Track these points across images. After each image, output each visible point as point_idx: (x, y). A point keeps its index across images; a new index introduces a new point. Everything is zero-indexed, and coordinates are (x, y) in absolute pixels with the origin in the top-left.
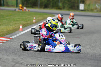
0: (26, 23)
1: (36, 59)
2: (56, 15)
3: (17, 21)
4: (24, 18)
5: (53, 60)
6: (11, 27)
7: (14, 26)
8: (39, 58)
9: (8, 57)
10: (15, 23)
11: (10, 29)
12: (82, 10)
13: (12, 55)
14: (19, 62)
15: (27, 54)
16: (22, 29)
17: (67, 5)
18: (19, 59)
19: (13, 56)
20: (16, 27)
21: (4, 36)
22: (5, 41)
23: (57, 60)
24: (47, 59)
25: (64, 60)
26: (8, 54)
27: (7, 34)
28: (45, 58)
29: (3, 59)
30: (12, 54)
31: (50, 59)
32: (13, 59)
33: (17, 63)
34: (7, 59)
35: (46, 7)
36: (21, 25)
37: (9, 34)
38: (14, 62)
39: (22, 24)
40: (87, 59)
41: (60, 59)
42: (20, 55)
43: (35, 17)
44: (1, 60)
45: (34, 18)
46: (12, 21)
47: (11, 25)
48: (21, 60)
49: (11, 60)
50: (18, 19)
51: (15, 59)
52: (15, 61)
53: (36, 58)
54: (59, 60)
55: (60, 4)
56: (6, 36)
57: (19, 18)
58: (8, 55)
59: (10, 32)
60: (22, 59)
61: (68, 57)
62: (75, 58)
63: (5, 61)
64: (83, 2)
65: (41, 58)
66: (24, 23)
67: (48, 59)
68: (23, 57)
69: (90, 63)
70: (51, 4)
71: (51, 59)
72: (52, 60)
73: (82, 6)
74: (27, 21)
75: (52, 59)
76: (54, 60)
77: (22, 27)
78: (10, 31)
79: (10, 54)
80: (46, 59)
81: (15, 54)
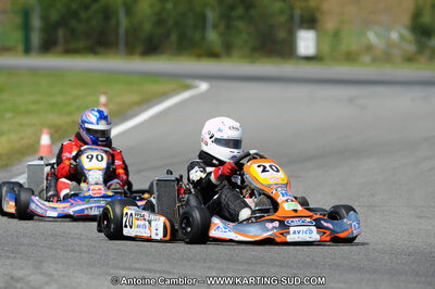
0: (69, 119)
2: (197, 82)
3: (28, 112)
4: (59, 99)
6: (4, 139)
7: (14, 137)
10: (21, 125)
12: (308, 59)
13: (8, 262)
15: (71, 254)
16: (50, 147)
17: (244, 36)
18: (36, 279)
19: (11, 265)
20: (22, 139)
28: (149, 271)
30: (8, 257)
31: (169, 273)
32: (12, 278)
35: (151, 48)
36: (45, 130)
39: (49, 127)
42: (41, 262)
43: (105, 93)
45: (103, 99)
46: (9, 115)
48: (47, 283)
49: (2, 285)
50: (33, 107)
51: (18, 280)
52: (19, 285)
55: (213, 36)
57: (36, 102)
60: (51, 275)
61: (248, 263)
62: (281, 266)
64: (310, 22)
65: (130, 269)
66: (61, 120)
68: (56, 270)
70: (174, 37)
73: (306, 42)
74: (70, 114)
77: (52, 137)
81: (22, 258)
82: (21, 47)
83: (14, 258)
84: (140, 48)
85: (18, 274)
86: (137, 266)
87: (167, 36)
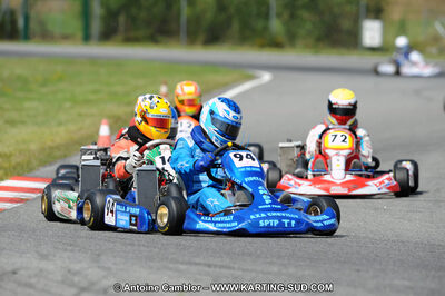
0: (128, 110)
1: (171, 269)
2: (258, 73)
3: (87, 102)
4: (119, 89)
5: (243, 270)
6: (62, 129)
7: (72, 127)
8: (182, 267)
9: (43, 264)
10: (80, 115)
11: (58, 140)
12: (373, 49)
13: (65, 255)
14: (93, 284)
15: (129, 247)
16: (109, 137)
17: (308, 26)
18: (94, 273)
19: (69, 258)
20: (81, 129)
21: (31, 170)
22: (34, 195)
23: (262, 272)
24: (218, 270)
25: (292, 270)
26: (45, 252)
27: (43, 164)
28: (209, 266)
29: (22, 272)
30: (66, 250)
32: (69, 271)
33: (83, 289)
34: (40, 273)
35: (214, 36)
36: (104, 121)
38: (72, 285)
39: (109, 117)
40: (394, 262)
41: (275, 269)
42: (99, 255)
43: (166, 83)
44: (16, 276)
45: (164, 89)
46: (67, 105)
47: (60, 124)
48: (105, 277)
49: (60, 278)
50: (92, 97)
51: (76, 273)
52: (76, 279)
53: (171, 265)
54: (270, 273)
55: (276, 25)
56: (37, 173)
57: (95, 92)
58: (44, 257)
59: (57, 153)
60: (109, 269)
63: (33, 281)
64: (377, 13)
65: (190, 263)
66: (120, 111)
67: (222, 267)
68: (115, 264)
69: (406, 283)
70: (236, 26)
71: (236, 266)
72: (240, 273)
73: (372, 32)
74: (129, 103)
75: (239, 269)
76: (247, 270)
77: (111, 128)
78: (58, 147)
79: (55, 248)
80: (215, 266)
81: (79, 251)
82: (80, 34)
83: (72, 251)
84: (202, 37)
85: (76, 267)
86: (197, 260)
87: (228, 23)
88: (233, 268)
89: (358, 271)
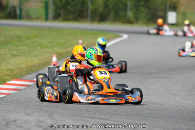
0: (65, 50)
2: (122, 35)
3: (47, 47)
4: (61, 41)
6: (36, 59)
7: (41, 58)
8: (88, 119)
9: (28, 118)
10: (44, 52)
11: (34, 63)
12: (172, 25)
13: (37, 114)
15: (65, 111)
16: (56, 62)
17: (144, 14)
19: (39, 115)
20: (44, 58)
21: (22, 76)
22: (23, 87)
26: (28, 112)
27: (28, 74)
28: (100, 119)
29: (18, 121)
30: (37, 112)
31: (109, 120)
32: (39, 121)
34: (27, 121)
35: (102, 18)
36: (54, 55)
37: (31, 74)
38: (40, 127)
39: (56, 53)
40: (181, 118)
42: (52, 114)
43: (81, 39)
44: (16, 123)
45: (80, 41)
46: (38, 48)
47: (35, 56)
49: (35, 124)
50: (49, 44)
52: (42, 124)
53: (84, 119)
55: (130, 14)
56: (25, 78)
57: (51, 42)
58: (28, 114)
59: (34, 69)
60: (56, 120)
61: (144, 116)
62: (159, 118)
63: (23, 125)
64: (174, 8)
65: (92, 118)
66: (61, 51)
67: (106, 119)
68: (59, 118)
69: (187, 127)
70: (112, 14)
71: (112, 119)
73: (172, 17)
74: (65, 48)
75: (113, 121)
77: (57, 58)
78: (34, 66)
79: (33, 111)
80: (103, 119)
81: (43, 112)
82: (44, 17)
83: (40, 112)
84: (97, 19)
85: (42, 119)
86: (95, 116)
87: (109, 13)
88: (111, 120)
89: (166, 122)
